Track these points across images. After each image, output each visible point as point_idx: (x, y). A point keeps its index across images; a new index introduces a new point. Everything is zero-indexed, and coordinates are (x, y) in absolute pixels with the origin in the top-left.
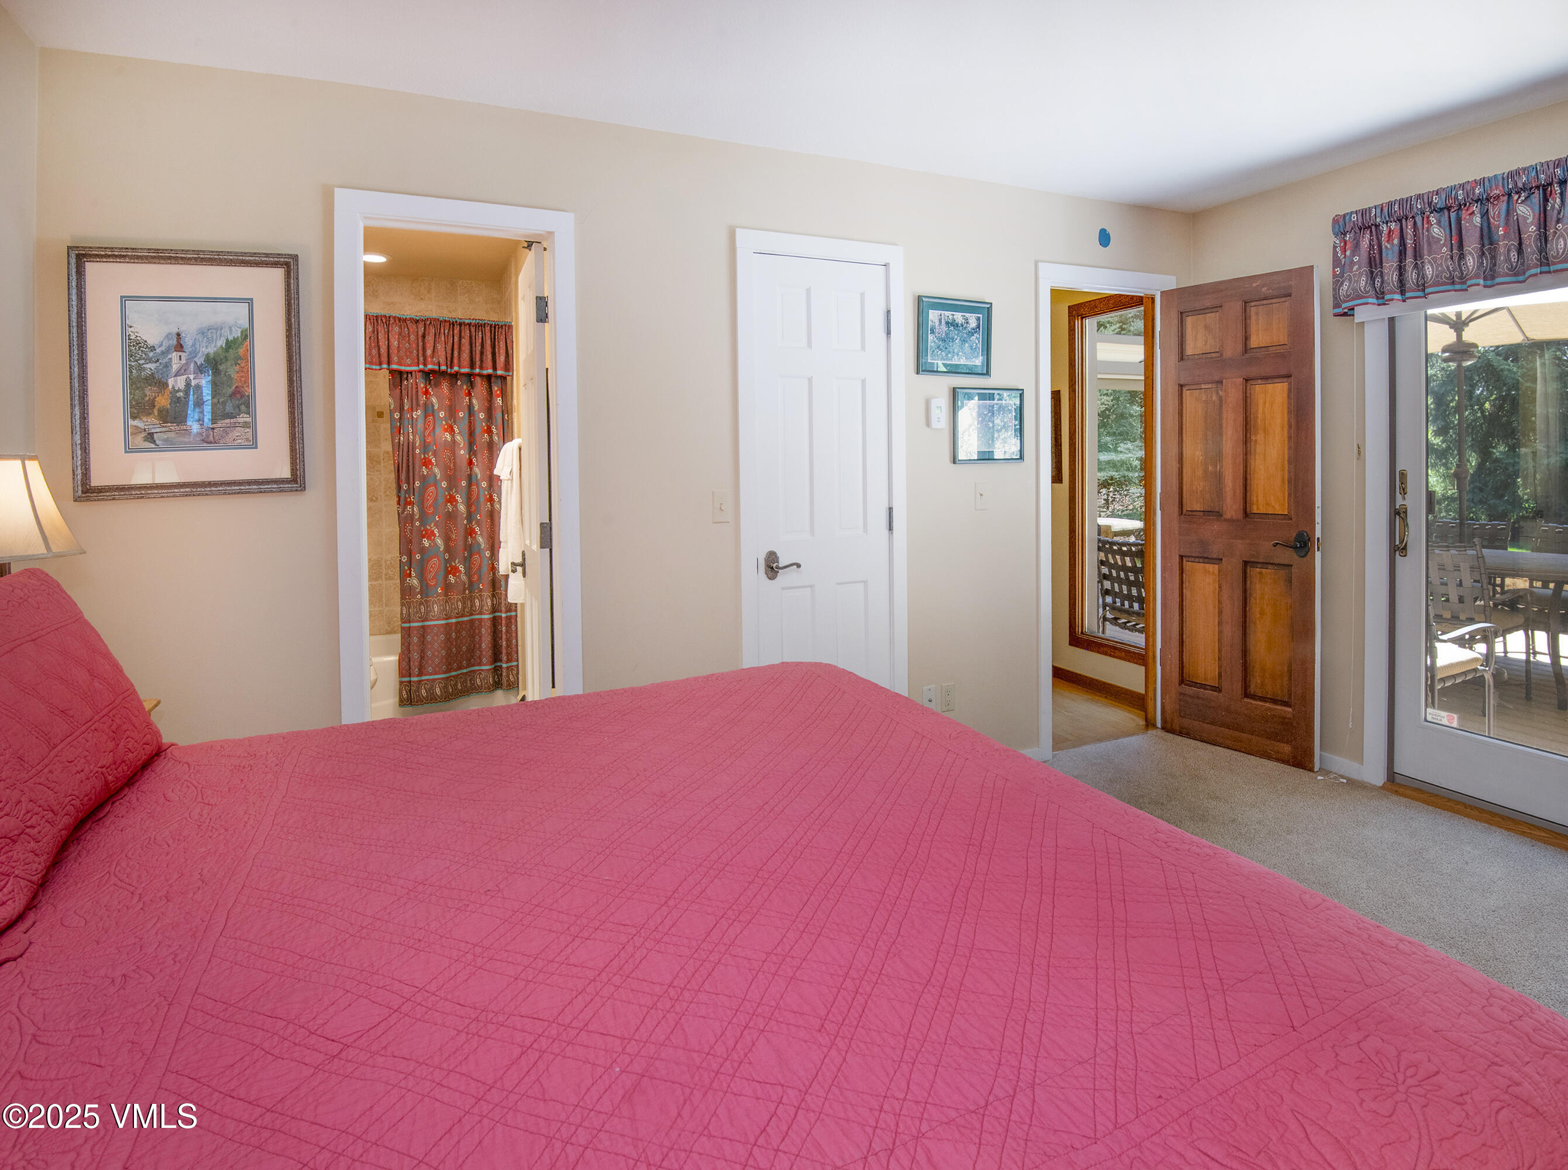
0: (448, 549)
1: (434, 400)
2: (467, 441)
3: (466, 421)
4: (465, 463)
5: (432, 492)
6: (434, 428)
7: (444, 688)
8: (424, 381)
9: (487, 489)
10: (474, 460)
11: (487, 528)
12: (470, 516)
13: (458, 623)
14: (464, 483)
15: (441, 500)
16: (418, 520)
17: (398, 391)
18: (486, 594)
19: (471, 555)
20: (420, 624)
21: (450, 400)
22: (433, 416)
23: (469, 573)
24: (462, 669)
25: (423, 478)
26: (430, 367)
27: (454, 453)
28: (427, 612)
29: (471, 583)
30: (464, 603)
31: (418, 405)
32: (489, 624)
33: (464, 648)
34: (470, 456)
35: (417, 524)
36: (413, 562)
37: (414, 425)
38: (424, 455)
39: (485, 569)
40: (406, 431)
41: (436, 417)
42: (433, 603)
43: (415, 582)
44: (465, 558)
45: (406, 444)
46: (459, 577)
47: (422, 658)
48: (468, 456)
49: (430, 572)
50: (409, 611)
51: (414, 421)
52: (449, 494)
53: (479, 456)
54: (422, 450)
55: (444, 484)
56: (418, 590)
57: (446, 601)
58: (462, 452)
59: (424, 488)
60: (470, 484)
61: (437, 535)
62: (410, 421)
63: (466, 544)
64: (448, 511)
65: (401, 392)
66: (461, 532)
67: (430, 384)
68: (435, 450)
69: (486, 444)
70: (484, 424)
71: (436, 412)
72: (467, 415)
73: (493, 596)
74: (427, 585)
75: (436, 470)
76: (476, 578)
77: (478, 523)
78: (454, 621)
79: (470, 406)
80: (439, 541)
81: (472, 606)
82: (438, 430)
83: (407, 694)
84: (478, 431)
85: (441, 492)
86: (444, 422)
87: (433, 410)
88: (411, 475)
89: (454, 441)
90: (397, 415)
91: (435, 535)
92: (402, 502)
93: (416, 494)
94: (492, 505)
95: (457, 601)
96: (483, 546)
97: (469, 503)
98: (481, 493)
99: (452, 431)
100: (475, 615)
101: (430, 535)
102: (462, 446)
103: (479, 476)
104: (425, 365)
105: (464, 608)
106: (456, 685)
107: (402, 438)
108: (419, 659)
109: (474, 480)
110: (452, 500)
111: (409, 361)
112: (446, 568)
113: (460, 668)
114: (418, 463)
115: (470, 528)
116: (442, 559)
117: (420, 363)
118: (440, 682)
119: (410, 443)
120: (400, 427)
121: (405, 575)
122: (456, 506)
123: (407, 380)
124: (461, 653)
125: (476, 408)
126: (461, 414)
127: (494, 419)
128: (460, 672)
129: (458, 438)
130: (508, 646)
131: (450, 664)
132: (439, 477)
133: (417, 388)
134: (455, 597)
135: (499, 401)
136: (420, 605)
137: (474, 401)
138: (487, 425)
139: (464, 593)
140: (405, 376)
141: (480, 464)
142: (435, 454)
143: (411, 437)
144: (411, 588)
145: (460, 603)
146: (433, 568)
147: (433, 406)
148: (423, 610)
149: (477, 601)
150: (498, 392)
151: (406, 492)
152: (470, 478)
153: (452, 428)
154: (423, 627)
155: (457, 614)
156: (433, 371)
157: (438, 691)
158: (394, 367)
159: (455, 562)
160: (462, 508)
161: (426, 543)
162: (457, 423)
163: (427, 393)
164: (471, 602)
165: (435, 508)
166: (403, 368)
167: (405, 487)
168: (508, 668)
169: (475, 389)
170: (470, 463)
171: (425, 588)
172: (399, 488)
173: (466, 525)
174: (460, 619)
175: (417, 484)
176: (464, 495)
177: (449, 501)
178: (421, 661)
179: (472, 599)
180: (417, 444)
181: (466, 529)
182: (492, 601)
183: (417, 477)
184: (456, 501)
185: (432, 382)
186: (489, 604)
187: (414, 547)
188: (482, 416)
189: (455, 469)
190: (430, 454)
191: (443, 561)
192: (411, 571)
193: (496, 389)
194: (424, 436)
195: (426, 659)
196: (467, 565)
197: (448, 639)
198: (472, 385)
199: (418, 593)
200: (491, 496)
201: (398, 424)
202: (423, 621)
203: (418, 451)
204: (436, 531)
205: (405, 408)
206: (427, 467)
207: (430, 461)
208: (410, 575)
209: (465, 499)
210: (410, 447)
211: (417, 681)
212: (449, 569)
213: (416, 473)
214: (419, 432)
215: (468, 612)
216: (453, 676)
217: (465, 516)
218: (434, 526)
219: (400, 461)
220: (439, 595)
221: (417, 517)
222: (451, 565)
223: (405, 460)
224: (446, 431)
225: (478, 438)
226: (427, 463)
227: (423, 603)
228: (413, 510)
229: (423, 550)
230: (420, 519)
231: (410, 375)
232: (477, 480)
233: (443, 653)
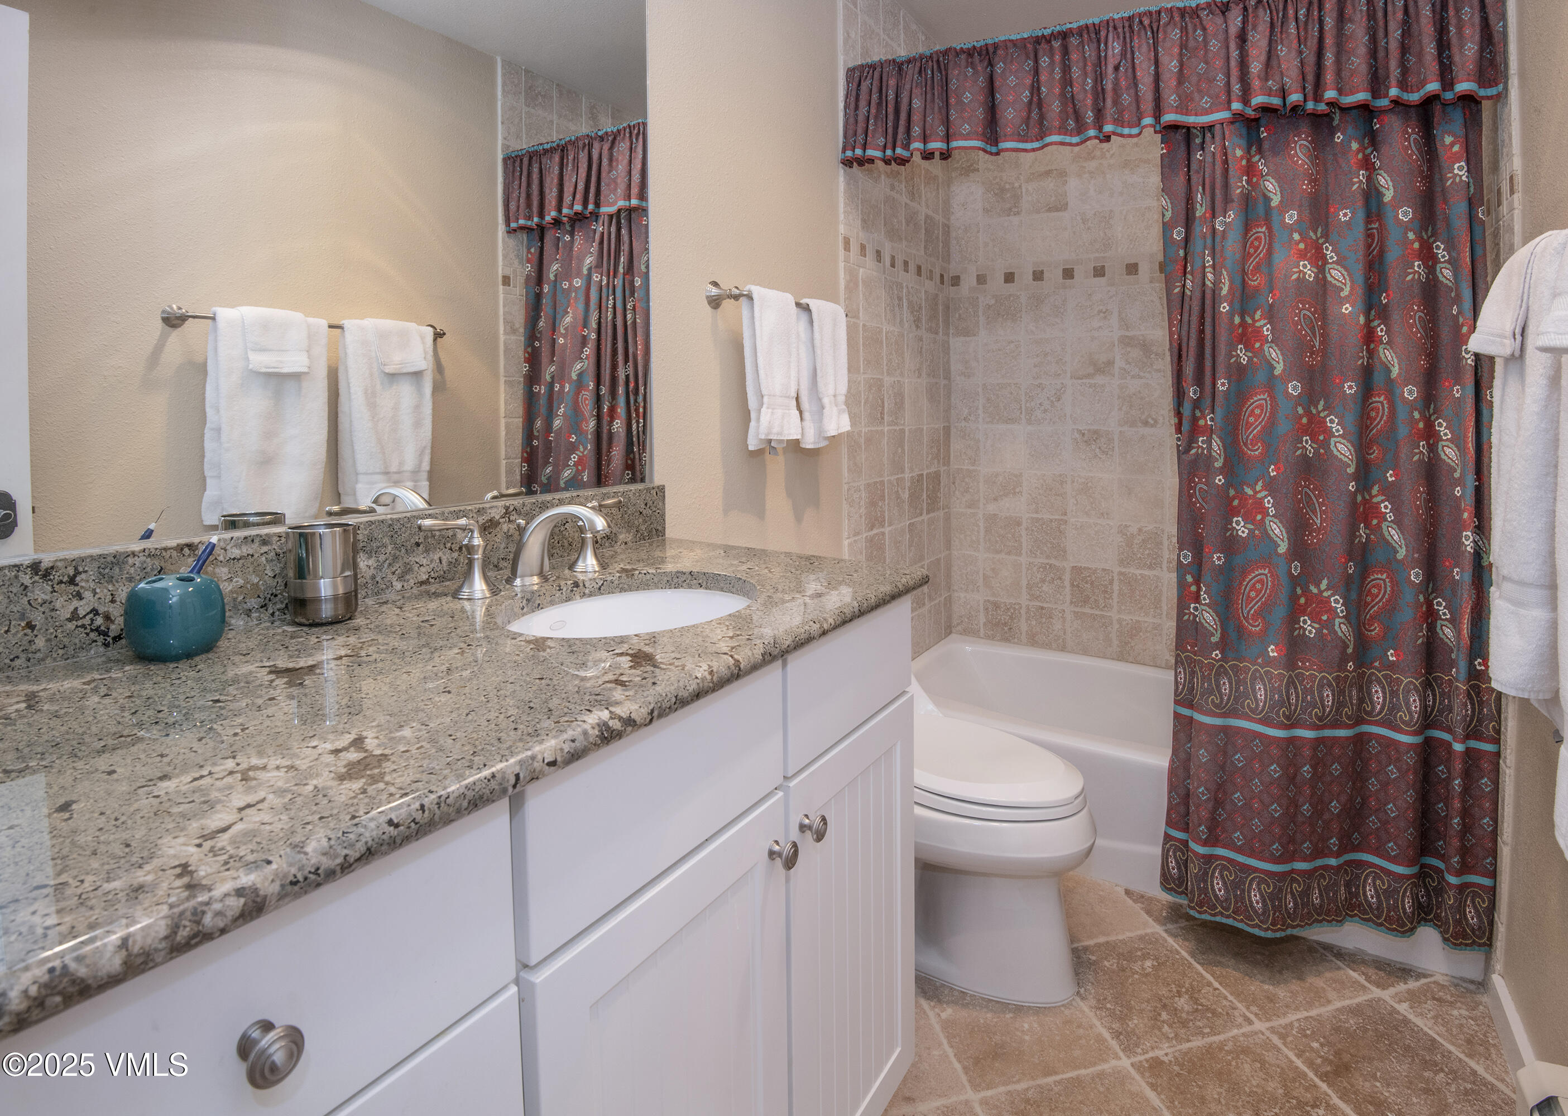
0: (1299, 550)
1: (1271, 186)
2: (1360, 279)
3: (1358, 232)
4: (1354, 338)
5: (1260, 406)
6: (1270, 252)
7: (1272, 897)
8: (1243, 142)
9: (1420, 404)
10: (1381, 331)
11: (1418, 508)
12: (1365, 473)
13: (1319, 741)
14: (1350, 388)
15: (1284, 427)
16: (1222, 471)
17: (1180, 179)
18: (1408, 680)
19: (1364, 571)
20: (1218, 721)
21: (1314, 181)
22: (1268, 222)
23: (1359, 616)
24: (1326, 856)
25: (1239, 373)
26: (1258, 100)
27: (1322, 312)
28: (1238, 697)
29: (1363, 643)
30: (1342, 692)
31: (1227, 200)
32: (1410, 759)
33: (1335, 807)
34: (1368, 321)
35: (1219, 480)
36: (1205, 567)
37: (1218, 248)
38: (1242, 318)
39: (1407, 614)
40: (1198, 264)
41: (1276, 226)
42: (1254, 679)
43: (1209, 618)
44: (1348, 580)
45: (1198, 294)
46: (1329, 624)
47: (1218, 803)
48: (1362, 320)
49: (1250, 599)
50: (1191, 681)
51: (1218, 239)
52: (1308, 413)
53: (1396, 316)
54: (1237, 306)
55: (1294, 388)
56: (1214, 639)
57: (1291, 682)
58: (1347, 309)
59: (1240, 396)
60: (1367, 391)
61: (1272, 511)
62: (1209, 241)
63: (1352, 542)
64: (1304, 456)
65: (1189, 180)
66: (1340, 509)
67: (1260, 151)
68: (1271, 306)
69: (1416, 290)
70: (1411, 236)
71: (1275, 214)
72: (1361, 215)
73: (1427, 685)
74: (1240, 630)
75: (1273, 353)
76: (1376, 630)
77: (1390, 492)
78: (1308, 734)
79: (1371, 195)
80: (1276, 529)
81: (1361, 700)
82: (1279, 257)
83: (1179, 868)
84: (1394, 254)
85: (1285, 408)
86: (1296, 236)
87: (1268, 209)
88: (1208, 364)
89: (1322, 282)
90: (1179, 233)
91: (1265, 512)
92: (1186, 427)
93: (1218, 410)
94: (1432, 448)
95: (1321, 687)
96: (1402, 553)
97: (1363, 443)
98: (1402, 414)
99: (1319, 261)
100: (1370, 723)
101: (1254, 511)
102: (1345, 292)
103: (1395, 371)
104: (1245, 101)
105: (1339, 705)
106: (1306, 893)
107: (1188, 284)
108: (1210, 805)
109: (1378, 378)
110: (1315, 428)
111: (1205, 102)
112: (1294, 598)
113: (1318, 853)
114: (1223, 337)
115: (1365, 501)
116: (1282, 571)
117: (1233, 97)
118: (1262, 881)
119: (1208, 292)
120: (1185, 258)
121: (1186, 597)
122: (1325, 444)
123: (1203, 149)
124: (1327, 816)
125: (1388, 196)
126: (1344, 216)
127: (1440, 224)
128: (1319, 862)
129: (1336, 274)
130: (1466, 828)
131: (1292, 840)
132: (1279, 369)
133: (1226, 162)
134: (1312, 671)
135: (1459, 171)
136: (1218, 674)
137: (1383, 180)
138: (1420, 238)
139: (1341, 666)
140: (1198, 141)
141: (1399, 340)
142: (1270, 316)
143: (1210, 276)
144: (1197, 626)
145: (1327, 692)
146: (1260, 591)
147: (1267, 199)
148: (1226, 689)
149: (1376, 688)
150: (1456, 148)
151: (1197, 404)
152: (1367, 376)
153: (1319, 249)
154: (1225, 729)
155: (1320, 719)
156: (1266, 110)
157: (1255, 897)
158: (1169, 118)
159: (1318, 586)
160: (1343, 450)
161: (1241, 528)
162: (1334, 236)
163: (1250, 170)
164: (1360, 689)
165: (1267, 446)
166: (1191, 120)
167: (1192, 392)
168: (1462, 888)
169: (1384, 149)
170: (1369, 337)
171: (1233, 635)
172: (1179, 395)
173: (1354, 495)
174: (1328, 733)
175: (1222, 385)
176: (1350, 418)
177: (1305, 430)
178: (1215, 809)
179: (1363, 684)
180: (1225, 291)
181: (1354, 505)
182: (1424, 699)
183: (1221, 369)
184: (1329, 433)
185: (1266, 145)
186: (1415, 706)
187: (1210, 533)
188: (1405, 214)
189: (1324, 351)
190: (1257, 316)
191: (1284, 580)
192: (1199, 589)
193: (1448, 140)
194: (1244, 272)
195: (1228, 807)
196: (1354, 596)
197: (1291, 778)
198: (1373, 139)
199: (1216, 646)
200: (1430, 426)
201: (1182, 253)
202: (1224, 715)
203: (1225, 307)
204: (1268, 502)
205: (1198, 214)
206: (1248, 347)
207: (1258, 331)
208: (1197, 599)
209: (1352, 428)
210: (1208, 299)
211: (1204, 856)
212: (1302, 601)
213: (1221, 358)
214: (1228, 263)
215: (1349, 718)
216: (1302, 873)
217: (1351, 470)
218: (1264, 488)
219: (1184, 333)
220: (1269, 662)
221: (1218, 464)
222: (1306, 592)
223: (1194, 335)
224: (1302, 255)
225: (1393, 277)
226: (1247, 336)
227: (1226, 673)
228: (1210, 448)
229: (1230, 545)
230: (1229, 469)
231: (1208, 135)
232: (1389, 381)
233: (1276, 810)
